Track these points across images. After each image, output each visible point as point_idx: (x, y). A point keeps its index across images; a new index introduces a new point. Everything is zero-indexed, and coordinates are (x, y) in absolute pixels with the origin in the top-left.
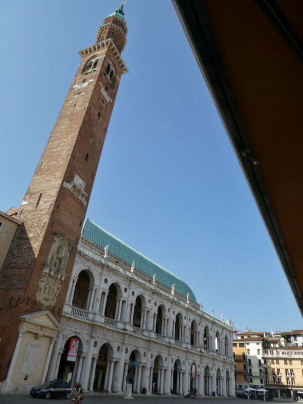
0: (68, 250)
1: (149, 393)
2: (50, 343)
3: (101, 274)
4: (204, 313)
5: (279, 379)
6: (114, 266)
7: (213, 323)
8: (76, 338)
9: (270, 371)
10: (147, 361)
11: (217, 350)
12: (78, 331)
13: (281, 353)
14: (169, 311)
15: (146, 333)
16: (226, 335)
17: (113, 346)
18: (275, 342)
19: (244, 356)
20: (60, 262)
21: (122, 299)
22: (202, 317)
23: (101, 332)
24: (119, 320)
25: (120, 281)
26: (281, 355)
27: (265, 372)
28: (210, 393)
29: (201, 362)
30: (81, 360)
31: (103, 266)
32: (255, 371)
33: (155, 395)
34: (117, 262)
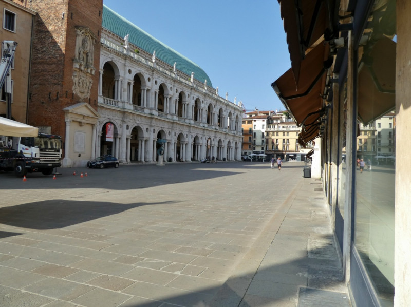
0: (93, 43)
1: (174, 161)
2: (93, 129)
3: (125, 65)
4: (220, 97)
5: (277, 146)
6: (136, 57)
7: (227, 105)
8: (110, 123)
9: (270, 141)
10: (172, 138)
11: (228, 127)
12: (111, 117)
13: (281, 127)
14: (189, 97)
15: (169, 117)
16: (237, 114)
17: (142, 128)
18: (277, 119)
19: (251, 131)
20: (87, 56)
21: (147, 88)
22: (217, 100)
23: (131, 118)
24: (145, 107)
25: (143, 71)
26: (281, 129)
27: (266, 141)
28: (222, 159)
29: (216, 137)
30: (118, 140)
31: (125, 57)
32: (259, 141)
33: (179, 162)
34: (138, 52)
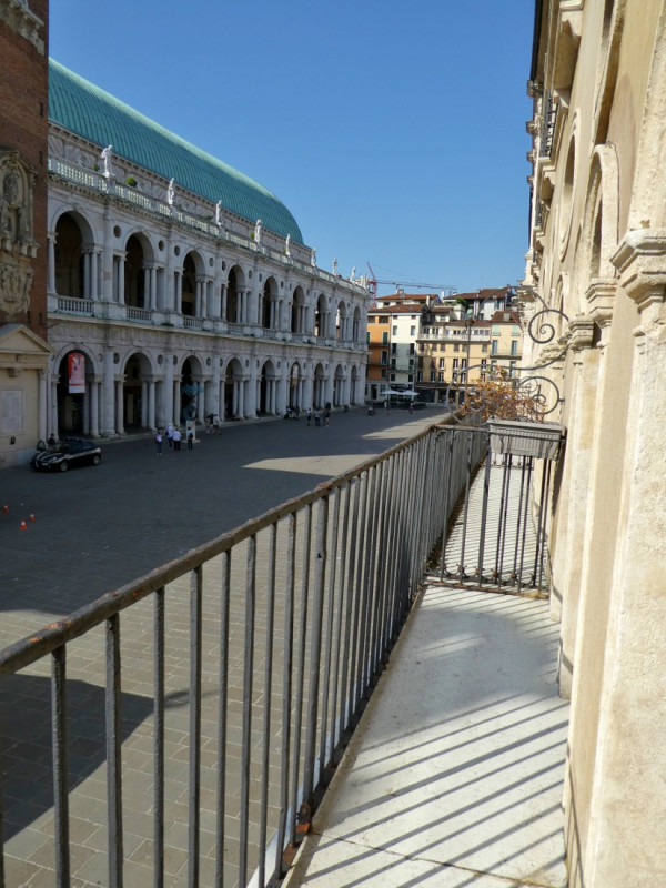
0: (30, 184)
3: (104, 217)
4: (319, 270)
5: (441, 374)
6: (131, 195)
7: (335, 287)
8: (77, 352)
9: (427, 363)
10: (214, 372)
12: (79, 340)
13: (451, 332)
14: (250, 276)
15: (208, 325)
16: (358, 306)
17: (148, 356)
18: (443, 313)
19: (386, 343)
20: (18, 216)
21: (156, 266)
22: (314, 279)
23: (124, 336)
24: (154, 307)
25: (147, 227)
26: (451, 336)
27: (418, 363)
28: (323, 405)
29: (309, 359)
30: (95, 389)
31: (105, 199)
32: (402, 362)
33: (230, 424)
34: (135, 185)
